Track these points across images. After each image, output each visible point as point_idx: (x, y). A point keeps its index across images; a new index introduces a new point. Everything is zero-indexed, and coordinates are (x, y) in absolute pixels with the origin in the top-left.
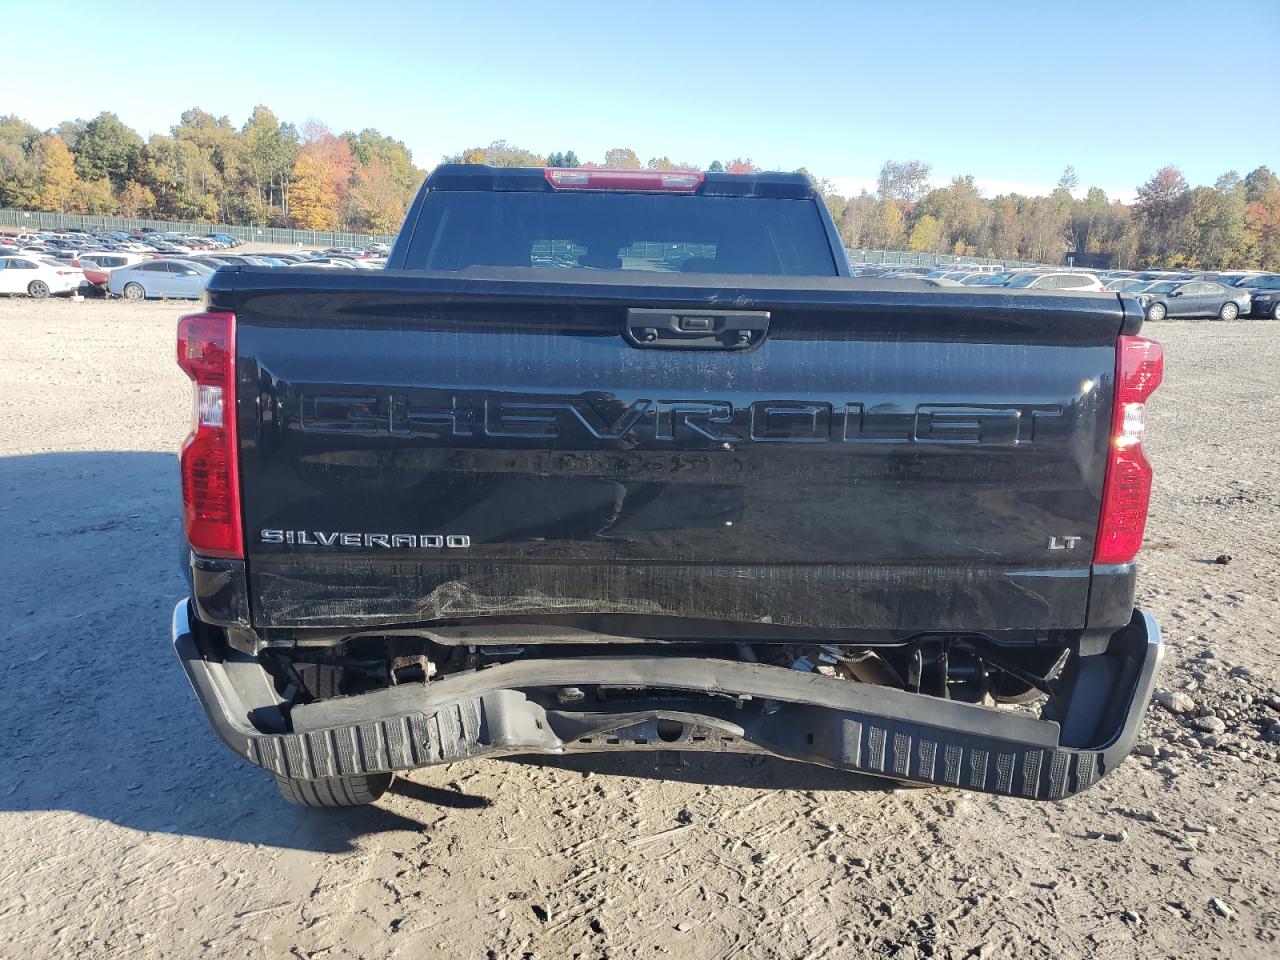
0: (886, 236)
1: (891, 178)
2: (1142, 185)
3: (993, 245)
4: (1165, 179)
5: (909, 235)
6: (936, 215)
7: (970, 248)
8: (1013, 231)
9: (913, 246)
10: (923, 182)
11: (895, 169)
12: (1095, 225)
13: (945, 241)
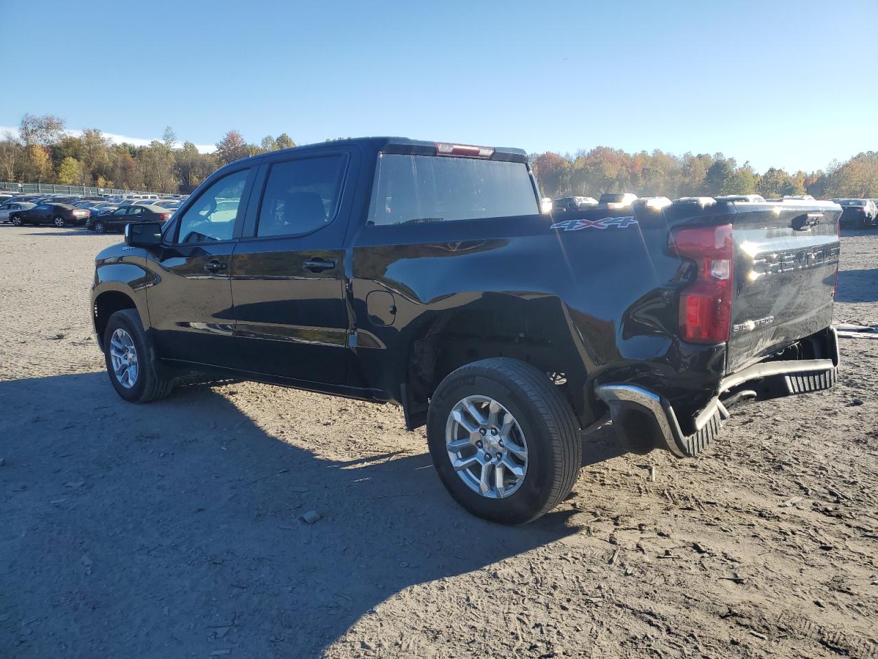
0: (40, 173)
1: (30, 128)
2: (218, 142)
3: (126, 180)
4: (232, 139)
5: (57, 172)
6: (76, 157)
7: (110, 183)
8: (138, 170)
9: (64, 180)
10: (61, 133)
11: (34, 121)
12: (192, 167)
13: (89, 177)
